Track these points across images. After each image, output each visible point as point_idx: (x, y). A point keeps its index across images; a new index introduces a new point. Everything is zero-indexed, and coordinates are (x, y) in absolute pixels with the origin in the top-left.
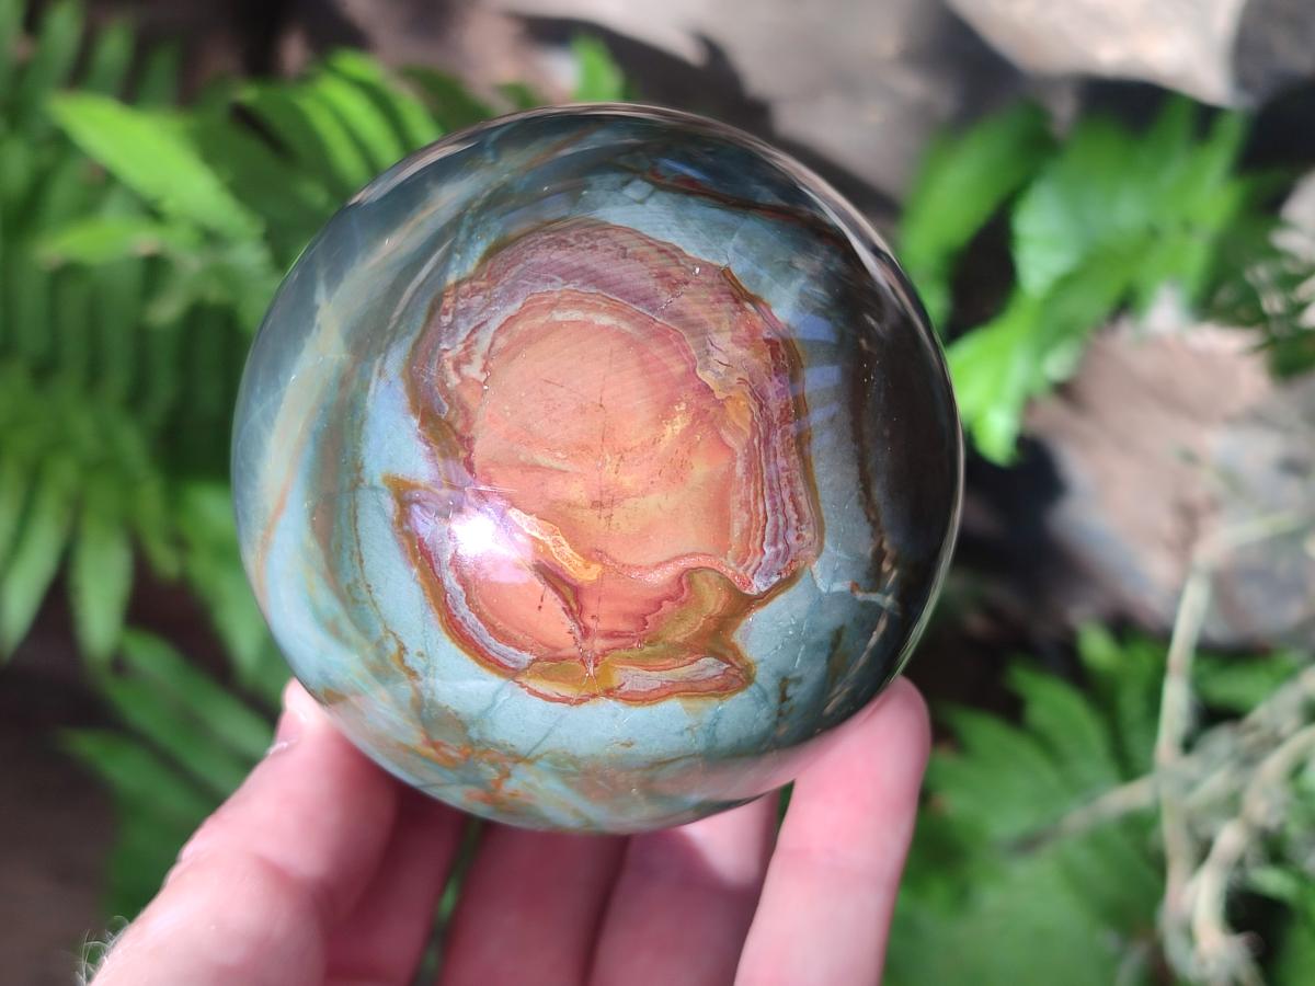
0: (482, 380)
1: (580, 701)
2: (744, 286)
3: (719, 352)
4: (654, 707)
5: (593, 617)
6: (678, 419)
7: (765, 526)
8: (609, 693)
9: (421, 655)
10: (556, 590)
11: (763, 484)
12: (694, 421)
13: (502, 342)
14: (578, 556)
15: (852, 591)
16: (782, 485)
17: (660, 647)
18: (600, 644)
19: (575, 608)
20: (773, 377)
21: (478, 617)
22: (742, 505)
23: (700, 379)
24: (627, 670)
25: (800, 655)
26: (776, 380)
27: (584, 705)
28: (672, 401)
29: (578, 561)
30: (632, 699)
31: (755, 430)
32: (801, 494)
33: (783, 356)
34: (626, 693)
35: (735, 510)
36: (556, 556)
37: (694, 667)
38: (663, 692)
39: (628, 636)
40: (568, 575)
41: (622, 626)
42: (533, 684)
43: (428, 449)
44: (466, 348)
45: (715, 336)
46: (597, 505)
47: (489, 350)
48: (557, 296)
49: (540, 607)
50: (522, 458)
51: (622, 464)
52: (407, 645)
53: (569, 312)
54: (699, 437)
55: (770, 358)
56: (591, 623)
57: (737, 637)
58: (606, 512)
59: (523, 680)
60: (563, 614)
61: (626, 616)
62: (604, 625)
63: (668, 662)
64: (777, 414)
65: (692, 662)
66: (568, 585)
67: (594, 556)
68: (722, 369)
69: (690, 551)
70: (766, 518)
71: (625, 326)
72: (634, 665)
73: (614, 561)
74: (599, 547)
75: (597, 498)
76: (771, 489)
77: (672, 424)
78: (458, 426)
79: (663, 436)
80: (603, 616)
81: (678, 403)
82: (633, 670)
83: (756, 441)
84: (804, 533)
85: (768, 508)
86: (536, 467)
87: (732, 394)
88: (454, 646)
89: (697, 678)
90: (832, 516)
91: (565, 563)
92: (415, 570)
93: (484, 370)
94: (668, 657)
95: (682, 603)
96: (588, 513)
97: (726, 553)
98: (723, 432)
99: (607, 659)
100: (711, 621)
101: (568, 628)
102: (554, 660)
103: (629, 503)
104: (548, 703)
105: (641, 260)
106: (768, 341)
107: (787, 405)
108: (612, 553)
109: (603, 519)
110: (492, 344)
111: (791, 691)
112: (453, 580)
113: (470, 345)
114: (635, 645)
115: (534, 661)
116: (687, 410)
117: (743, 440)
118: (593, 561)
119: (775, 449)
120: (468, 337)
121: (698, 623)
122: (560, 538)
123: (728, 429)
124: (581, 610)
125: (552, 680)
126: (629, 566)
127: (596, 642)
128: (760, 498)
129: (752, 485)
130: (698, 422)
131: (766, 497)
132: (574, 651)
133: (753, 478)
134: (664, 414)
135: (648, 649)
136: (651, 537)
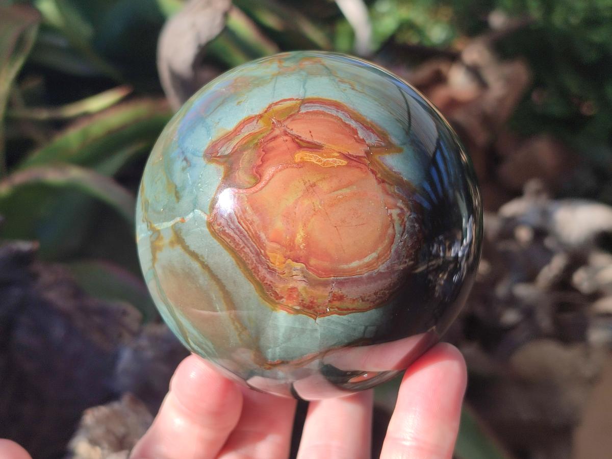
0: (389, 210)
1: (270, 107)
2: (304, 316)
3: (299, 279)
4: (238, 122)
5: (287, 141)
6: (301, 240)
7: (238, 219)
8: (261, 116)
9: (345, 90)
10: (308, 142)
11: (249, 235)
12: (294, 243)
13: (390, 231)
14: (308, 160)
15: (183, 219)
16: (241, 241)
17: (251, 145)
18: (277, 132)
19: (296, 140)
20: (271, 284)
21: (333, 115)
22: (253, 221)
23: (302, 263)
24: (259, 128)
25: (190, 179)
26: (269, 283)
27: (267, 106)
28: (308, 246)
29: (307, 158)
30: (250, 120)
31: (266, 256)
32: (230, 242)
33: (271, 296)
34: (253, 120)
35: (254, 218)
36: (317, 156)
37: (232, 146)
38: (238, 129)
39: (267, 141)
40: (308, 150)
41: (272, 144)
42: (294, 102)
43: (394, 170)
44: (403, 220)
45: (305, 286)
46: (313, 185)
47: (393, 224)
48: (380, 263)
49: (310, 132)
50: (355, 187)
51: (313, 208)
52: (353, 91)
53: (371, 259)
54: (288, 238)
55: (276, 291)
56: (286, 138)
57: (222, 169)
58: (308, 184)
59: (299, 102)
60: (300, 135)
61: (273, 148)
62: (280, 140)
63: (245, 142)
64: (260, 268)
65: (234, 148)
66: (304, 147)
67: (302, 164)
68: (294, 273)
69: (264, 189)
70: (239, 223)
71: (345, 267)
72: (257, 132)
73: (293, 167)
74: (301, 169)
75: (314, 188)
76: (244, 236)
77: (302, 236)
78: (387, 186)
79: (303, 230)
80: (283, 144)
81: (305, 247)
82: (257, 130)
83: (263, 251)
84: (219, 227)
85: (241, 227)
86: (347, 186)
87: (284, 265)
88: (334, 99)
89: (228, 143)
90: (211, 242)
91: (311, 155)
92: (368, 120)
93: (391, 215)
94: (245, 143)
95: (253, 167)
96: (314, 180)
97: (248, 198)
98: (279, 247)
99: (271, 128)
100: (237, 168)
101: (294, 130)
102: (291, 116)
103: (300, 194)
104: (282, 99)
105: (354, 300)
106: (282, 298)
107: (258, 275)
108: (295, 170)
109: (307, 181)
110: (394, 227)
111: (184, 163)
112: (352, 124)
113: (402, 222)
114: (262, 140)
115: (299, 111)
116: (299, 246)
117: (268, 248)
118: (300, 162)
119: (253, 253)
120: (405, 226)
121: (242, 163)
122: (319, 164)
123: (278, 249)
124: (293, 140)
125: (287, 108)
126: (285, 168)
127: (279, 132)
128: (247, 229)
129: (254, 233)
130: (292, 244)
131: (244, 231)
132: (285, 123)
133: (254, 235)
134: (307, 239)
135: (256, 141)
136: (283, 185)
